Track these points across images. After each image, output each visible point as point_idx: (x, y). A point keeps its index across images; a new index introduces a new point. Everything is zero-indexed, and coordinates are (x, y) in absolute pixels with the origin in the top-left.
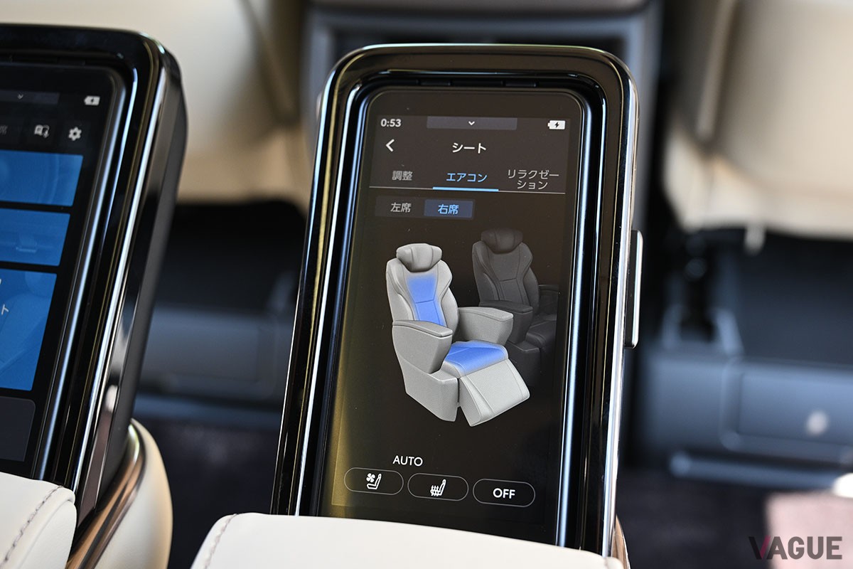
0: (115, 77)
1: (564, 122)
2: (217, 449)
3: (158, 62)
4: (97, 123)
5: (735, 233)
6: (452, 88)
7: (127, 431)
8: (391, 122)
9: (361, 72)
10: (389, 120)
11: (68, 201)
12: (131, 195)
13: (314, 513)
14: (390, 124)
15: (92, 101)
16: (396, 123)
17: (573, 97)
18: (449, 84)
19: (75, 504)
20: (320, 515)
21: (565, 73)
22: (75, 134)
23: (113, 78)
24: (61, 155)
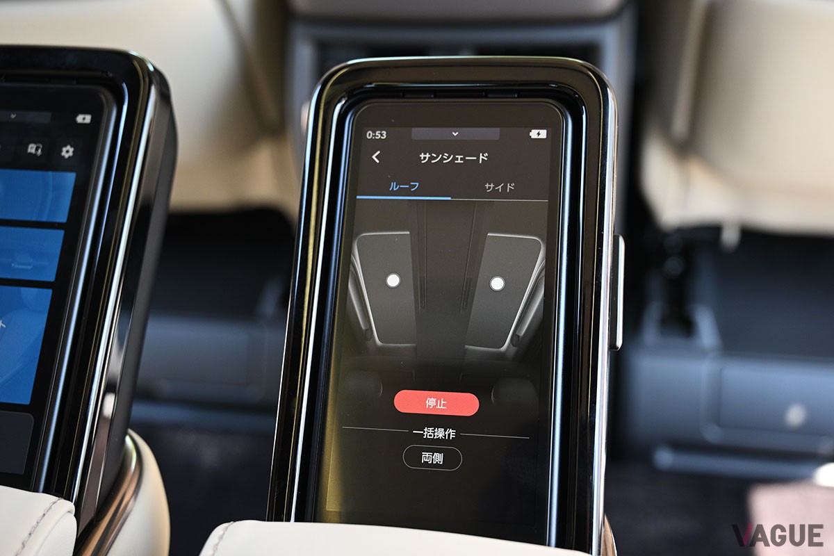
0: (106, 96)
1: (545, 131)
2: (209, 453)
3: (147, 80)
4: (88, 140)
5: (711, 232)
6: (435, 100)
7: (123, 441)
8: (377, 134)
9: (347, 85)
10: (374, 132)
11: (63, 218)
12: (124, 211)
14: (375, 136)
15: (84, 119)
16: (382, 135)
17: (553, 106)
18: (432, 96)
19: (75, 516)
20: (314, 521)
21: (546, 84)
22: (67, 152)
23: (104, 96)
24: (54, 173)
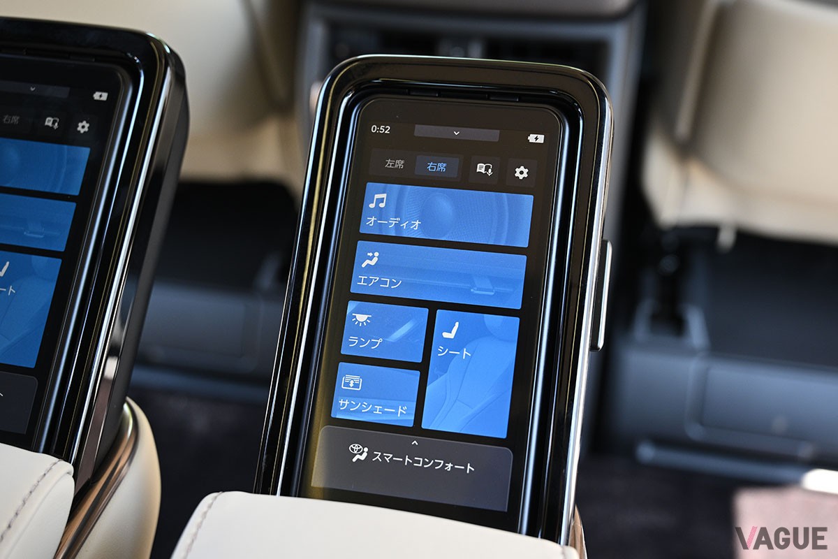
0: (122, 74)
1: (543, 136)
3: (163, 61)
4: (104, 118)
5: (709, 232)
6: (439, 99)
7: (122, 408)
8: (381, 129)
10: (379, 126)
11: (75, 191)
12: (134, 187)
13: (293, 494)
14: (379, 130)
15: (101, 96)
16: (386, 129)
17: (552, 113)
18: (437, 95)
19: (73, 477)
20: (299, 496)
21: (548, 90)
22: (83, 127)
23: (121, 75)
24: (70, 147)
